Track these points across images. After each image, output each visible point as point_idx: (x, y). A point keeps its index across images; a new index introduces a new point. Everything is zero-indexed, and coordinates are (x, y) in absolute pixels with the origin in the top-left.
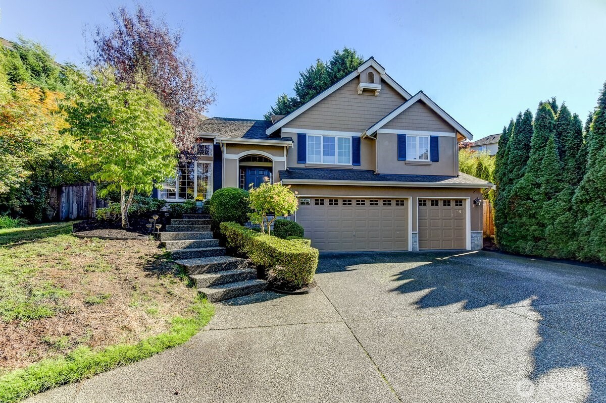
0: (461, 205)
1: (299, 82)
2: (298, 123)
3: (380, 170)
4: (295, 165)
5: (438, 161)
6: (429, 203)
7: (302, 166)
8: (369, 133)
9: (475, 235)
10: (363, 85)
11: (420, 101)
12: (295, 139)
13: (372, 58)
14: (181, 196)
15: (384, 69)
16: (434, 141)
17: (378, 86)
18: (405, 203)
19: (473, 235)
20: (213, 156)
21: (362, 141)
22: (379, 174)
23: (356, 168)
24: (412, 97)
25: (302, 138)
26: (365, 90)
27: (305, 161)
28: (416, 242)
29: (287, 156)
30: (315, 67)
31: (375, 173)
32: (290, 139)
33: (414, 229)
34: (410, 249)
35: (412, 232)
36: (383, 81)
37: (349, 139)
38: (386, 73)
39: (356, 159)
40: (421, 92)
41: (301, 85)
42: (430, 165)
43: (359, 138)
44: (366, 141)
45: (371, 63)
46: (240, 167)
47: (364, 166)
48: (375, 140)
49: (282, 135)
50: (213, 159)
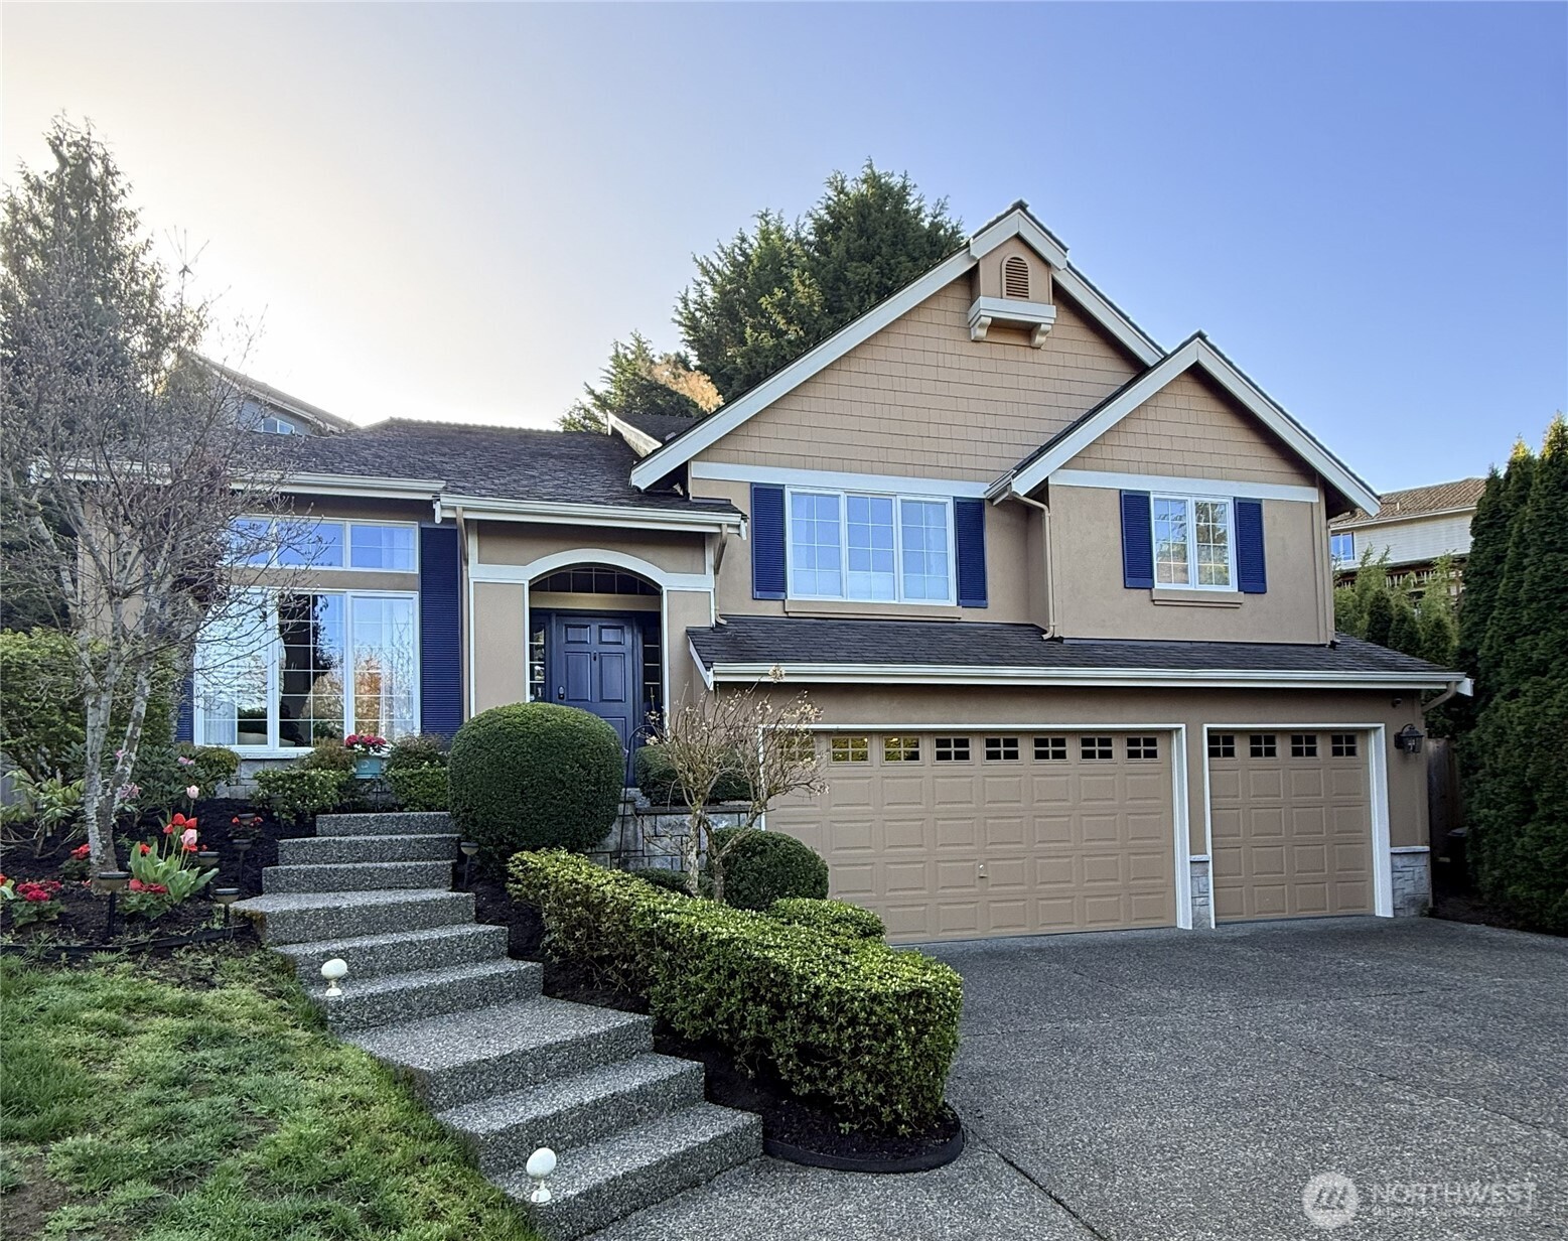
0: (1351, 752)
1: (693, 296)
2: (754, 444)
3: (1062, 624)
4: (748, 606)
5: (1265, 592)
6: (1242, 747)
7: (771, 609)
8: (1022, 486)
9: (1406, 860)
10: (992, 305)
11: (1197, 373)
12: (743, 503)
13: (1021, 206)
14: (290, 734)
15: (1066, 250)
16: (1249, 514)
17: (1041, 311)
18: (1160, 748)
19: (1397, 859)
20: (417, 572)
21: (989, 514)
22: (1060, 640)
23: (970, 615)
24: (1167, 357)
25: (768, 502)
26: (998, 326)
27: (783, 588)
28: (1204, 894)
29: (716, 571)
30: (752, 240)
31: (1046, 636)
32: (726, 507)
33: (1196, 846)
34: (1184, 921)
35: (1189, 858)
36: (1060, 295)
37: (945, 504)
38: (1069, 265)
39: (972, 584)
40: (1200, 335)
41: (704, 308)
42: (1235, 606)
43: (979, 505)
44: (1005, 518)
45: (1017, 224)
46: (534, 613)
47: (1000, 607)
48: (1042, 510)
49: (694, 491)
50: (418, 583)
